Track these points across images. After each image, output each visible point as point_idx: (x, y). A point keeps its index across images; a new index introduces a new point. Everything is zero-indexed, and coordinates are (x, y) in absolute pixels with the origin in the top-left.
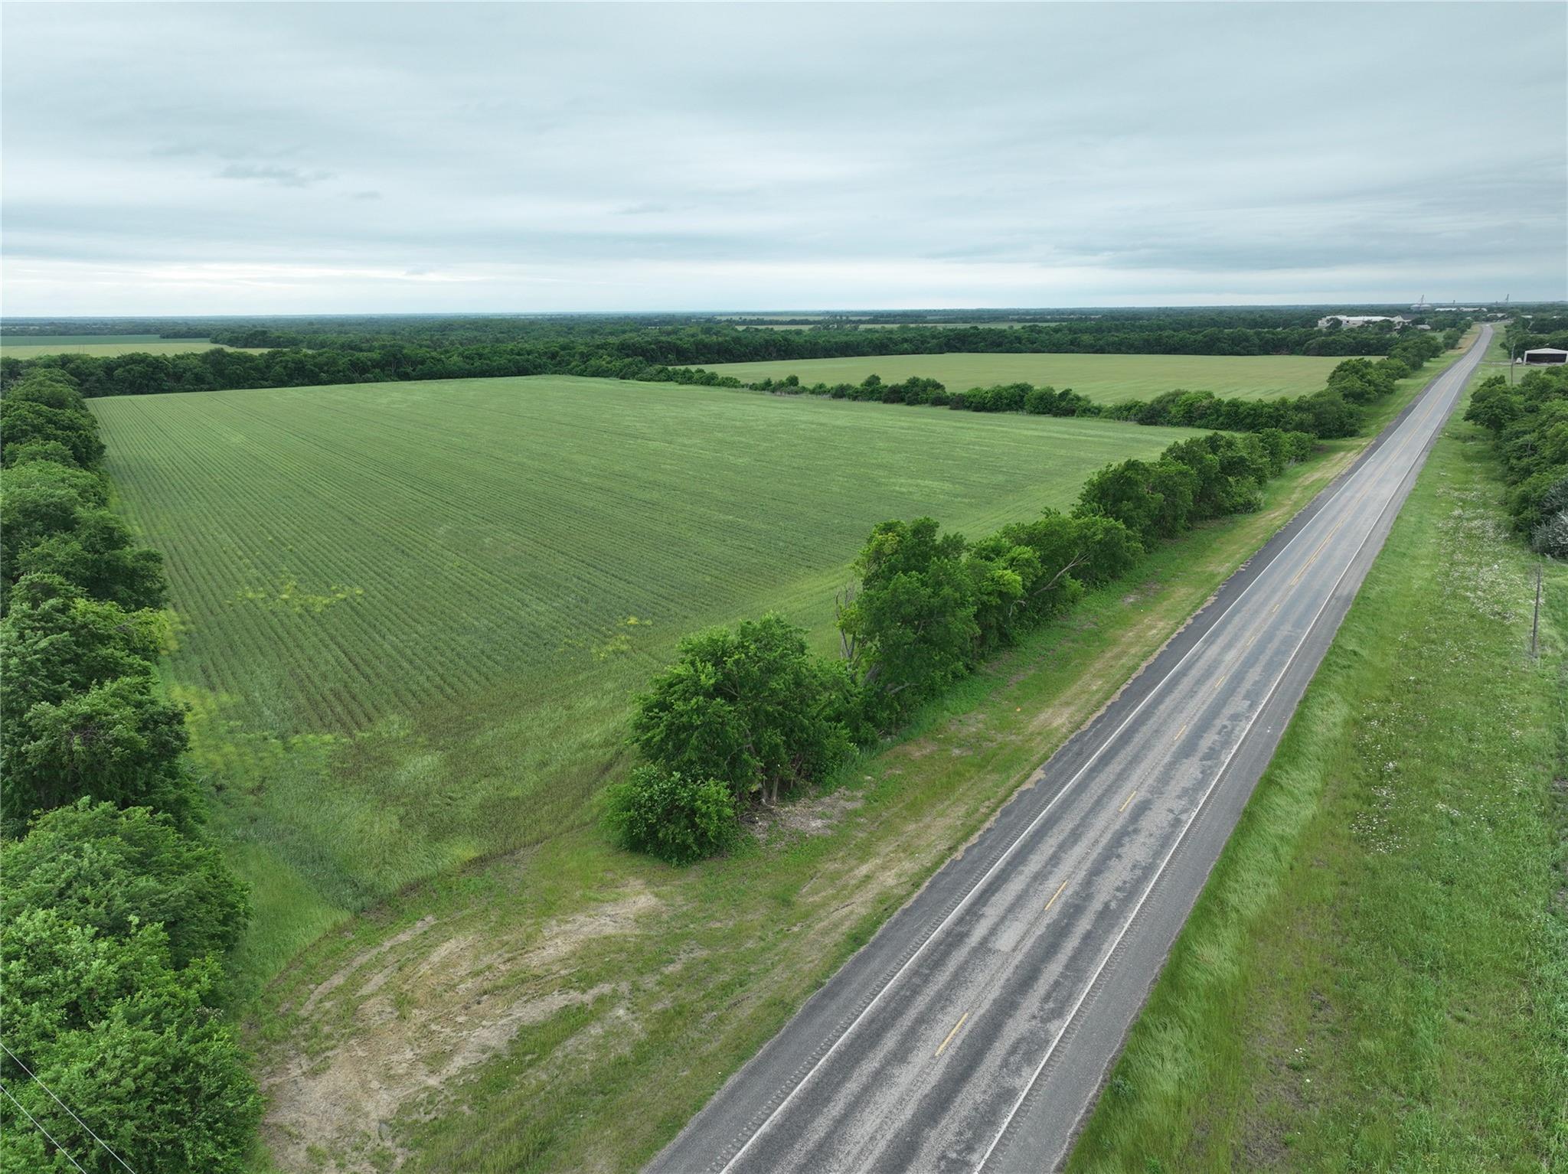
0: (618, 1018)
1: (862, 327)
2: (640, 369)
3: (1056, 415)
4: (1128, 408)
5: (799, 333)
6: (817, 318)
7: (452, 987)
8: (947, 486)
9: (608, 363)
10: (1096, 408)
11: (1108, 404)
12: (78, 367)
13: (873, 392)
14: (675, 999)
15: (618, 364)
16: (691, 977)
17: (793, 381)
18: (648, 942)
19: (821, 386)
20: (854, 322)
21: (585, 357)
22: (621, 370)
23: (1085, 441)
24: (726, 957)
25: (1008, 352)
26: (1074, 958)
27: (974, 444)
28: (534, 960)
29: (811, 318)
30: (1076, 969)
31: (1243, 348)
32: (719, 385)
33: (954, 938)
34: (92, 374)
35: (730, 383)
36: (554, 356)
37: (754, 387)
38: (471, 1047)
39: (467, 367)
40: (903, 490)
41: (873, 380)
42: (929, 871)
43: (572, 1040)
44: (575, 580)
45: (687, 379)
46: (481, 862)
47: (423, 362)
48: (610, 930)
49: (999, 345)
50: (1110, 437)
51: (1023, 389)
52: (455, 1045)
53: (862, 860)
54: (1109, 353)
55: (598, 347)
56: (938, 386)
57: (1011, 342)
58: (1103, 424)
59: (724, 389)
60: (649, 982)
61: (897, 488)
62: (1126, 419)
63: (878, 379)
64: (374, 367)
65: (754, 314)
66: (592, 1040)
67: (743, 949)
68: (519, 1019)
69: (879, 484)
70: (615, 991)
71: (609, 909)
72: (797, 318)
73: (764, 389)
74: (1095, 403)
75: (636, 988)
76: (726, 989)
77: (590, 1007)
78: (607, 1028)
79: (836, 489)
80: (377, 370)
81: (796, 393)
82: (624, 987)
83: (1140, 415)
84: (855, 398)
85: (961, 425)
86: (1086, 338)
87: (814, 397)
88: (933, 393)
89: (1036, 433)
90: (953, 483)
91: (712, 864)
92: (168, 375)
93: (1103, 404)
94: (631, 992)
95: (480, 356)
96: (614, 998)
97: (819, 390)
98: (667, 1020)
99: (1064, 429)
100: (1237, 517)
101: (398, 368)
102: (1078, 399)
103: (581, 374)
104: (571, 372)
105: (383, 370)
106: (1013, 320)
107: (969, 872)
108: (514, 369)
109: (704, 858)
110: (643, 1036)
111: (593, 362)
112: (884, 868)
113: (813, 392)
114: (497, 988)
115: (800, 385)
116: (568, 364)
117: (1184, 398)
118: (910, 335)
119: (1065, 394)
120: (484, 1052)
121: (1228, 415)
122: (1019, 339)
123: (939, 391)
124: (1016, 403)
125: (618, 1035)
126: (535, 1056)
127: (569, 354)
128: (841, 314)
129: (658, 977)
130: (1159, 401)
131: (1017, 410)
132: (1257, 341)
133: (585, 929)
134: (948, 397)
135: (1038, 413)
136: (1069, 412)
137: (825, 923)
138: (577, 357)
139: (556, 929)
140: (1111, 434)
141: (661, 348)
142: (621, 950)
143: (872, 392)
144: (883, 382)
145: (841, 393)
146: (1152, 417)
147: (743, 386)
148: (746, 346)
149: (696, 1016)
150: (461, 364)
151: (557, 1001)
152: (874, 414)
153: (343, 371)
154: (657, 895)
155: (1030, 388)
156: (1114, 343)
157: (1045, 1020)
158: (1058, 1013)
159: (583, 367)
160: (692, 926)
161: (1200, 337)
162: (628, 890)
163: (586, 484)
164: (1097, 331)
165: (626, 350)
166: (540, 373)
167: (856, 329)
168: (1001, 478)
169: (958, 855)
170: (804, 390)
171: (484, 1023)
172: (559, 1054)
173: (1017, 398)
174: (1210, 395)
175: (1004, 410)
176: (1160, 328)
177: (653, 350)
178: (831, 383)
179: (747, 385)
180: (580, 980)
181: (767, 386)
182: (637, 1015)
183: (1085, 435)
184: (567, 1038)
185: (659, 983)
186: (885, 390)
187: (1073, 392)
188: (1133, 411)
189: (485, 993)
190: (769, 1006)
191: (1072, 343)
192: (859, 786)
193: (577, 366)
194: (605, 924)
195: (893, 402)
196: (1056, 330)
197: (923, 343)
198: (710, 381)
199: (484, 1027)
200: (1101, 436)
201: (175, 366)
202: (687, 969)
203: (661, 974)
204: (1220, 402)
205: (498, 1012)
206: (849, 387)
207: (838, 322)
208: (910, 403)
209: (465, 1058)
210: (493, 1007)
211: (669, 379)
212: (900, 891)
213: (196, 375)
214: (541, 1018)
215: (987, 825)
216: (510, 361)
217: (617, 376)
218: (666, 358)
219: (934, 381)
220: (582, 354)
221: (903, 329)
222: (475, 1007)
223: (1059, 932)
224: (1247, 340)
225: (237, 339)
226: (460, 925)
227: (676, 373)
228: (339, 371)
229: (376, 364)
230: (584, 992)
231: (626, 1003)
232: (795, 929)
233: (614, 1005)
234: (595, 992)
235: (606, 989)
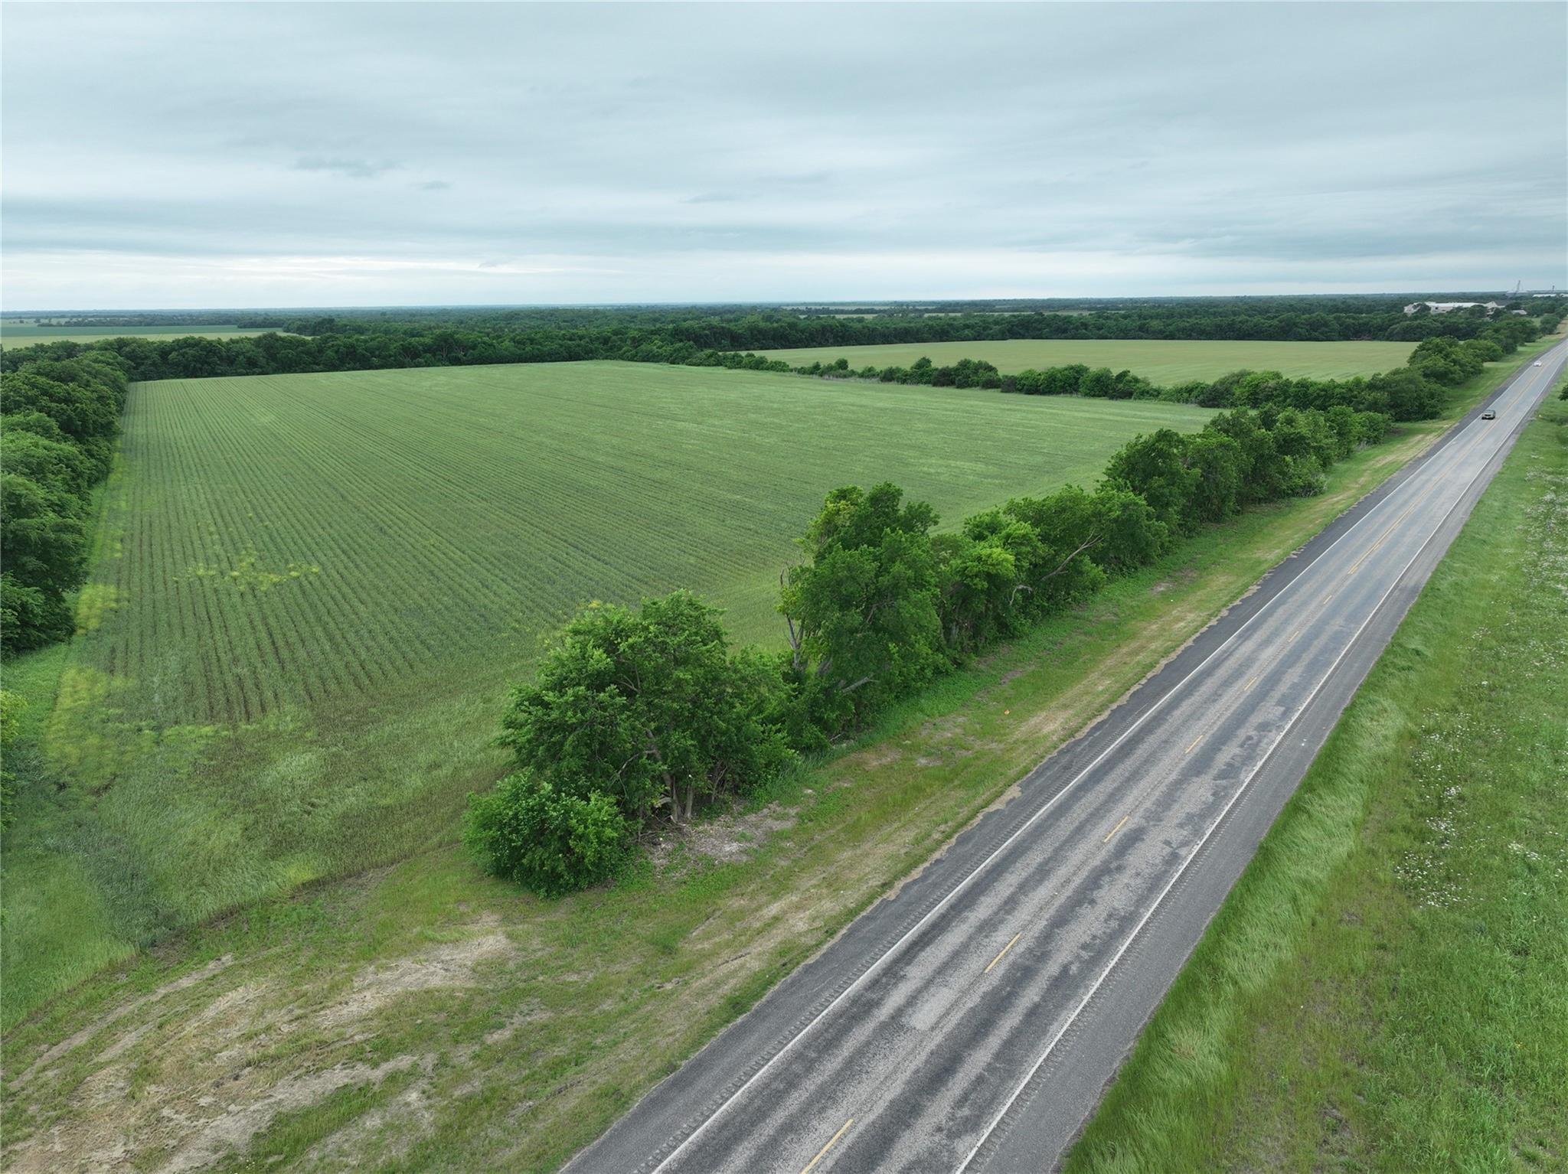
0: (407, 1104)
1: (926, 315)
2: (690, 354)
3: (1112, 398)
4: (1189, 390)
5: (861, 320)
6: (882, 308)
7: (210, 1054)
8: (980, 467)
9: (658, 348)
10: (1155, 390)
11: (1168, 385)
12: (134, 351)
13: (924, 375)
14: (489, 1079)
15: (669, 348)
16: (518, 1050)
17: (843, 364)
19: (870, 370)
20: (920, 311)
21: (637, 342)
22: (671, 355)
23: (1138, 423)
24: (571, 1022)
25: (1073, 338)
26: (1009, 1043)
27: (1018, 425)
28: (328, 1021)
29: (877, 308)
30: (1008, 1060)
31: (1322, 333)
32: (767, 369)
33: (861, 1008)
34: (147, 358)
35: (779, 367)
36: (606, 341)
37: (802, 371)
38: (202, 1142)
39: (519, 352)
40: (932, 471)
41: (924, 363)
42: (851, 913)
43: (338, 1135)
44: (550, 560)
45: (737, 364)
47: (474, 347)
49: (1065, 331)
50: (1166, 420)
51: (1079, 371)
52: (182, 1138)
53: (775, 896)
54: (1179, 339)
55: (653, 333)
56: (990, 369)
57: (1077, 328)
58: (1160, 407)
59: (771, 372)
60: (463, 1055)
61: (926, 469)
62: (1187, 401)
63: (929, 361)
64: (425, 351)
65: (821, 304)
66: (364, 1135)
67: (595, 1012)
68: (279, 1102)
69: (907, 465)
70: (415, 1065)
71: (445, 953)
72: (863, 308)
73: (812, 373)
74: (1155, 385)
75: (443, 1063)
76: (557, 1067)
77: (376, 1088)
78: (388, 1118)
79: (859, 469)
80: (428, 355)
81: (845, 376)
82: (431, 1059)
83: (1201, 397)
84: (904, 382)
85: (1009, 407)
86: (1155, 324)
87: (862, 380)
88: (985, 376)
89: (1087, 415)
90: (987, 464)
91: (591, 895)
92: (221, 358)
93: (1162, 385)
94: (435, 1067)
95: (532, 341)
96: (410, 1078)
97: (868, 374)
98: (470, 1107)
99: (1118, 411)
100: (1295, 500)
101: (449, 352)
102: (1136, 380)
103: (632, 359)
104: (622, 358)
105: (434, 355)
106: (1083, 309)
107: (900, 917)
108: (565, 354)
109: (581, 889)
110: (430, 1133)
111: (644, 347)
112: (799, 907)
113: (862, 376)
115: (849, 369)
116: (620, 349)
117: (1249, 378)
118: (972, 321)
119: (1124, 374)
120: (216, 1151)
121: (1296, 396)
122: (1085, 326)
123: (991, 374)
124: (1070, 385)
125: (399, 1129)
127: (621, 340)
128: (908, 304)
129: (477, 1048)
130: (1222, 382)
131: (1071, 393)
132: (1337, 326)
133: (406, 979)
134: (1000, 380)
135: (1094, 396)
136: (1127, 395)
137: (706, 980)
138: (629, 342)
139: (371, 978)
140: (1168, 416)
141: (715, 333)
143: (922, 375)
144: (934, 365)
145: (890, 376)
146: (1214, 399)
147: (791, 371)
148: (803, 332)
149: (506, 1106)
150: (512, 349)
151: (337, 1077)
152: (919, 397)
153: (395, 356)
154: (508, 936)
155: (1086, 369)
156: (1184, 329)
157: (953, 1135)
158: (972, 1125)
159: (633, 352)
160: (540, 978)
161: (1275, 322)
162: (476, 928)
163: (598, 462)
164: (1168, 317)
165: (678, 334)
166: (591, 359)
167: (921, 317)
168: (1039, 459)
169: (891, 895)
170: (853, 373)
171: (232, 1107)
172: (314, 1155)
173: (1073, 381)
174: (1277, 375)
175: (1058, 393)
176: (1234, 314)
177: (707, 335)
178: (880, 366)
179: (796, 369)
180: (375, 1050)
181: (816, 370)
182: (433, 1101)
183: (1140, 417)
184: (331, 1132)
185: (476, 1057)
186: (935, 373)
187: (1131, 374)
188: (1195, 393)
190: (600, 1096)
191: (1141, 328)
192: (793, 801)
193: (628, 351)
195: (943, 385)
196: (1125, 317)
197: (985, 329)
198: (759, 365)
199: (229, 1113)
200: (1157, 419)
201: (229, 350)
202: (516, 1038)
203: (483, 1043)
204: (1288, 383)
205: (255, 1092)
206: (898, 370)
207: (904, 311)
208: (961, 386)
211: (718, 364)
212: (810, 941)
213: (249, 358)
214: (308, 1103)
215: (937, 855)
216: (561, 346)
217: (667, 361)
218: (720, 343)
219: (986, 363)
220: (634, 339)
221: (967, 316)
222: (230, 1084)
223: (997, 1003)
224: (1326, 324)
225: (305, 327)
226: (258, 968)
227: (725, 358)
228: (390, 356)
229: (428, 349)
230: (375, 1065)
231: (423, 1084)
232: (669, 987)
233: (407, 1086)
234: (387, 1067)
235: (404, 1062)
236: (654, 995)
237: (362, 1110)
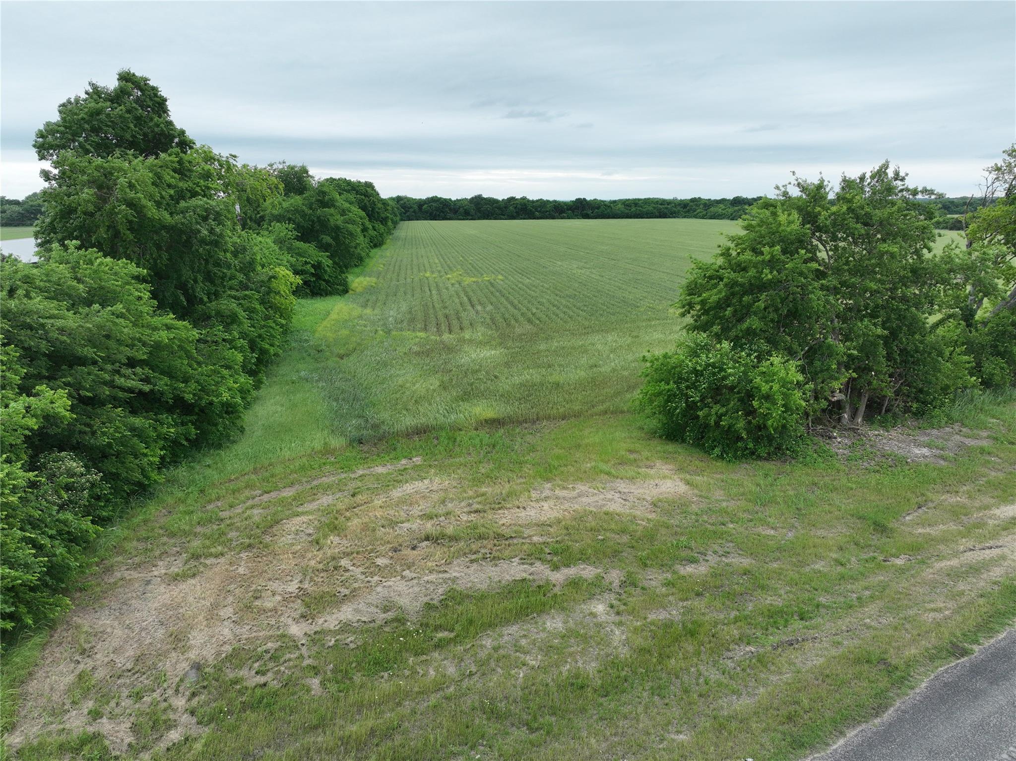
0: (593, 615)
7: (393, 524)
9: (723, 210)
14: (689, 611)
15: (730, 210)
18: (663, 531)
21: (707, 207)
22: (732, 214)
24: (779, 573)
28: (505, 519)
36: (685, 206)
38: (373, 598)
39: (627, 211)
43: (515, 628)
46: (495, 423)
48: (615, 506)
52: (355, 590)
60: (654, 579)
66: (543, 635)
67: (807, 569)
68: (454, 580)
70: (599, 578)
71: (622, 486)
75: (630, 582)
77: (557, 590)
78: (571, 624)
82: (615, 576)
91: (770, 466)
94: (623, 584)
95: (636, 205)
96: (595, 588)
103: (703, 218)
104: (695, 217)
108: (657, 214)
109: (759, 458)
111: (712, 209)
114: (443, 536)
116: (694, 211)
120: (386, 610)
125: (585, 639)
126: (452, 635)
127: (696, 205)
129: (669, 576)
133: (584, 499)
137: (954, 562)
138: (701, 206)
139: (547, 493)
142: (623, 531)
149: (720, 647)
150: (623, 210)
154: (688, 483)
159: (704, 213)
160: (731, 526)
162: (652, 472)
166: (674, 217)
171: (407, 573)
172: (488, 643)
180: (555, 553)
182: (623, 619)
184: (507, 622)
185: (668, 584)
189: (427, 538)
190: (858, 661)
193: (701, 212)
194: (611, 500)
199: (403, 577)
202: (714, 575)
203: (674, 572)
205: (430, 564)
209: (357, 611)
210: (426, 558)
214: (484, 587)
216: (655, 208)
217: (728, 218)
220: (705, 205)
222: (407, 552)
230: (556, 568)
231: (612, 598)
232: (899, 562)
233: (592, 596)
234: (571, 572)
235: (588, 572)
236: (879, 566)
237: (542, 609)
